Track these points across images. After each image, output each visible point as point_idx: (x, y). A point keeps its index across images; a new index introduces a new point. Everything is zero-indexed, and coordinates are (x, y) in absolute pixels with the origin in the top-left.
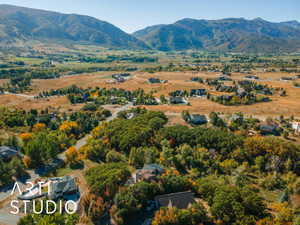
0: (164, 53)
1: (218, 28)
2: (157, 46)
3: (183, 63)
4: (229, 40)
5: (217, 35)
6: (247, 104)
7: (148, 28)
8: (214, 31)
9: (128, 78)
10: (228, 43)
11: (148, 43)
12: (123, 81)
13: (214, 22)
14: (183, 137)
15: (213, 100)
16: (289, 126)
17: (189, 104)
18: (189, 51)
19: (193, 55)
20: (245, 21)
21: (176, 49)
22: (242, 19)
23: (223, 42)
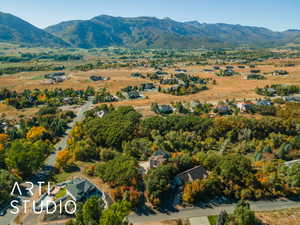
0: (86, 51)
1: (134, 26)
2: (77, 43)
3: (111, 61)
4: (146, 37)
5: (135, 32)
6: (193, 93)
7: (63, 23)
8: (131, 28)
9: (63, 77)
10: (146, 40)
11: (66, 40)
12: (61, 81)
13: (131, 20)
14: (164, 125)
15: (165, 92)
16: (235, 107)
17: (147, 98)
18: (111, 48)
19: (116, 52)
20: (158, 20)
21: (98, 46)
22: (154, 18)
23: (141, 39)
